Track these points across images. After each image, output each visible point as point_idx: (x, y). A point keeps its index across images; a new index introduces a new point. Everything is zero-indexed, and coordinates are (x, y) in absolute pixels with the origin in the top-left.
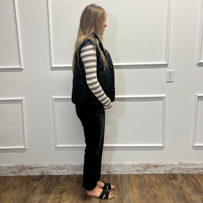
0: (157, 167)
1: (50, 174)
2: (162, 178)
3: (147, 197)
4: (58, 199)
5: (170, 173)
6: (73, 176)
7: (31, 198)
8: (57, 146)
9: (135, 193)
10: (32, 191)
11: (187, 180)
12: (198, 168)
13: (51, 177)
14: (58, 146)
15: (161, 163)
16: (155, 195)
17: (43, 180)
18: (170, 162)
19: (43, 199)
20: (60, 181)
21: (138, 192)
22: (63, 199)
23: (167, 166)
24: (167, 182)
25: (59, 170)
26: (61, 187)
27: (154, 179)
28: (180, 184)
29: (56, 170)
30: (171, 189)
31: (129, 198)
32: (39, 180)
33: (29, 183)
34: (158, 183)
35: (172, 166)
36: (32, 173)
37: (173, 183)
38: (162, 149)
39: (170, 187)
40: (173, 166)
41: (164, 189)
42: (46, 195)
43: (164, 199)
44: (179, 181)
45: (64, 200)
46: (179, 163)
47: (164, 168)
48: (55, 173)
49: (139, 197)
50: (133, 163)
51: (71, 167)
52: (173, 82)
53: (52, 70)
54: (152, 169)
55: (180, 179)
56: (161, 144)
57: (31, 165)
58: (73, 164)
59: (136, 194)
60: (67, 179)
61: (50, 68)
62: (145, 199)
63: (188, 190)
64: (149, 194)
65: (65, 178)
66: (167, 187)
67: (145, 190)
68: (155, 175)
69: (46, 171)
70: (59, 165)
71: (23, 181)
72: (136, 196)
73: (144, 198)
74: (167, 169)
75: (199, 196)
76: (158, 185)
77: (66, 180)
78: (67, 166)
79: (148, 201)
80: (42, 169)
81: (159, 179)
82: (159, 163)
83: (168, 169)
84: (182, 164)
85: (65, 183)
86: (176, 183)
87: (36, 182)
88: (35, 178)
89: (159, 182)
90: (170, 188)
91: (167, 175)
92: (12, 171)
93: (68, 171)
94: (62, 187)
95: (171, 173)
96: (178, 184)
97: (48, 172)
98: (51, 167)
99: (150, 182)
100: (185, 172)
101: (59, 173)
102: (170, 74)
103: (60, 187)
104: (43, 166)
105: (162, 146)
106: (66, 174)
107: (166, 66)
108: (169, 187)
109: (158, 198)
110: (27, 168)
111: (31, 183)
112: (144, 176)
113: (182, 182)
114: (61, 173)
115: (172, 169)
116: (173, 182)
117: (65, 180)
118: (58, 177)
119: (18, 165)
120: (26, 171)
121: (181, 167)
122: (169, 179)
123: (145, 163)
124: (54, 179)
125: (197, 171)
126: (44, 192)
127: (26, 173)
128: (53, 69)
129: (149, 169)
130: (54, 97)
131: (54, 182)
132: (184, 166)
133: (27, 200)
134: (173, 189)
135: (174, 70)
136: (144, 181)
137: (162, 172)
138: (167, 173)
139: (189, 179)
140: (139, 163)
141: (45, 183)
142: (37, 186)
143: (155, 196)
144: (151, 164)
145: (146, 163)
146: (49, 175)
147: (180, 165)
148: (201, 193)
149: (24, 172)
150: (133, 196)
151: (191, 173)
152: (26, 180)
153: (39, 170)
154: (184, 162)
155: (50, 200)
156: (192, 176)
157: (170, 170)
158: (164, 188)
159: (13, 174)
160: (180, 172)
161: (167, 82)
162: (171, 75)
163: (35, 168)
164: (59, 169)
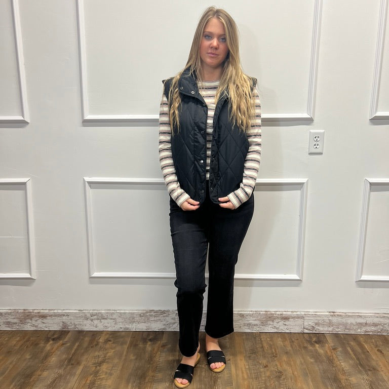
0: (286, 318)
1: (80, 328)
2: (296, 341)
3: (263, 375)
4: (92, 376)
5: (311, 332)
6: (123, 333)
7: (39, 372)
8: (93, 276)
9: (241, 368)
10: (43, 359)
11: (343, 346)
12: (366, 324)
13: (80, 334)
14: (96, 274)
15: (295, 312)
16: (280, 372)
17: (66, 340)
18: (312, 311)
19: (61, 375)
20: (98, 342)
21: (247, 367)
22: (100, 376)
23: (307, 318)
24: (305, 348)
25: (96, 322)
26: (99, 354)
27: (279, 342)
28: (329, 353)
29: (92, 320)
30: (311, 363)
31: (229, 377)
32: (59, 338)
33: (37, 344)
34: (287, 350)
35: (316, 318)
36: (44, 325)
37: (316, 351)
38: (297, 285)
39: (311, 358)
40: (318, 318)
41: (298, 362)
42: (69, 367)
43: (296, 381)
44: (329, 347)
45: (102, 379)
46: (330, 312)
47: (300, 321)
48: (88, 326)
49: (248, 376)
50: (241, 311)
51: (119, 317)
52: (321, 154)
53: (84, 126)
54: (278, 322)
55: (331, 343)
56: (296, 276)
57: (42, 310)
58: (124, 310)
59: (244, 369)
60: (112, 339)
61: (81, 121)
62: (260, 379)
63: (344, 364)
64: (268, 370)
65: (107, 336)
66: (303, 358)
67: (260, 362)
68: (282, 335)
69: (71, 323)
70: (96, 311)
71: (27, 341)
72: (242, 373)
73: (257, 378)
74: (306, 323)
75: (365, 377)
76: (287, 353)
77: (110, 341)
78: (112, 314)
79: (265, 383)
80: (64, 318)
81: (290, 343)
82: (292, 312)
83: (309, 323)
84: (335, 315)
85: (108, 346)
86: (321, 351)
87: (51, 342)
88: (49, 336)
89: (289, 348)
90: (309, 360)
91: (305, 335)
92: (6, 320)
93: (114, 323)
94: (101, 353)
95: (314, 332)
96: (327, 352)
97: (75, 325)
98: (81, 315)
99: (271, 348)
100: (340, 331)
101: (96, 327)
102: (316, 137)
103: (97, 354)
104: (65, 313)
105: (298, 278)
106: (109, 329)
107: (308, 121)
108: (308, 358)
109: (284, 379)
110: (36, 316)
111: (42, 345)
112: (262, 337)
113: (334, 349)
114: (100, 327)
115: (316, 324)
116: (317, 349)
117: (107, 341)
118: (95, 334)
119: (17, 310)
120: (34, 322)
121: (334, 320)
122: (310, 342)
123: (263, 311)
124: (87, 339)
125: (364, 329)
126: (66, 363)
127: (34, 325)
128: (87, 123)
129: (271, 323)
130: (87, 179)
131: (85, 345)
132: (339, 319)
133: (31, 378)
134: (316, 362)
135: (323, 131)
136: (260, 345)
137: (297, 330)
138: (306, 331)
139: (348, 344)
140: (251, 311)
141: (69, 344)
142: (52, 351)
143: (279, 375)
144: (276, 314)
145: (266, 312)
146: (77, 329)
147: (332, 316)
148: (369, 370)
149: (29, 324)
150: (236, 373)
151: (353, 332)
152: (32, 339)
153: (57, 320)
154: (339, 311)
155: (76, 378)
156: (355, 337)
157: (312, 326)
158: (299, 360)
159: (9, 327)
160: (330, 329)
161: (311, 154)
162: (319, 139)
163: (51, 316)
164: (98, 319)
